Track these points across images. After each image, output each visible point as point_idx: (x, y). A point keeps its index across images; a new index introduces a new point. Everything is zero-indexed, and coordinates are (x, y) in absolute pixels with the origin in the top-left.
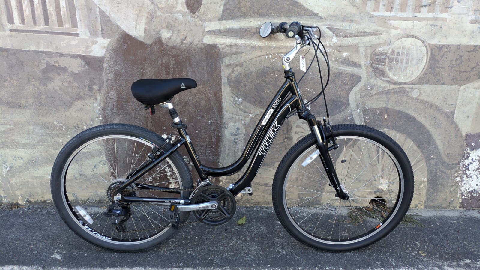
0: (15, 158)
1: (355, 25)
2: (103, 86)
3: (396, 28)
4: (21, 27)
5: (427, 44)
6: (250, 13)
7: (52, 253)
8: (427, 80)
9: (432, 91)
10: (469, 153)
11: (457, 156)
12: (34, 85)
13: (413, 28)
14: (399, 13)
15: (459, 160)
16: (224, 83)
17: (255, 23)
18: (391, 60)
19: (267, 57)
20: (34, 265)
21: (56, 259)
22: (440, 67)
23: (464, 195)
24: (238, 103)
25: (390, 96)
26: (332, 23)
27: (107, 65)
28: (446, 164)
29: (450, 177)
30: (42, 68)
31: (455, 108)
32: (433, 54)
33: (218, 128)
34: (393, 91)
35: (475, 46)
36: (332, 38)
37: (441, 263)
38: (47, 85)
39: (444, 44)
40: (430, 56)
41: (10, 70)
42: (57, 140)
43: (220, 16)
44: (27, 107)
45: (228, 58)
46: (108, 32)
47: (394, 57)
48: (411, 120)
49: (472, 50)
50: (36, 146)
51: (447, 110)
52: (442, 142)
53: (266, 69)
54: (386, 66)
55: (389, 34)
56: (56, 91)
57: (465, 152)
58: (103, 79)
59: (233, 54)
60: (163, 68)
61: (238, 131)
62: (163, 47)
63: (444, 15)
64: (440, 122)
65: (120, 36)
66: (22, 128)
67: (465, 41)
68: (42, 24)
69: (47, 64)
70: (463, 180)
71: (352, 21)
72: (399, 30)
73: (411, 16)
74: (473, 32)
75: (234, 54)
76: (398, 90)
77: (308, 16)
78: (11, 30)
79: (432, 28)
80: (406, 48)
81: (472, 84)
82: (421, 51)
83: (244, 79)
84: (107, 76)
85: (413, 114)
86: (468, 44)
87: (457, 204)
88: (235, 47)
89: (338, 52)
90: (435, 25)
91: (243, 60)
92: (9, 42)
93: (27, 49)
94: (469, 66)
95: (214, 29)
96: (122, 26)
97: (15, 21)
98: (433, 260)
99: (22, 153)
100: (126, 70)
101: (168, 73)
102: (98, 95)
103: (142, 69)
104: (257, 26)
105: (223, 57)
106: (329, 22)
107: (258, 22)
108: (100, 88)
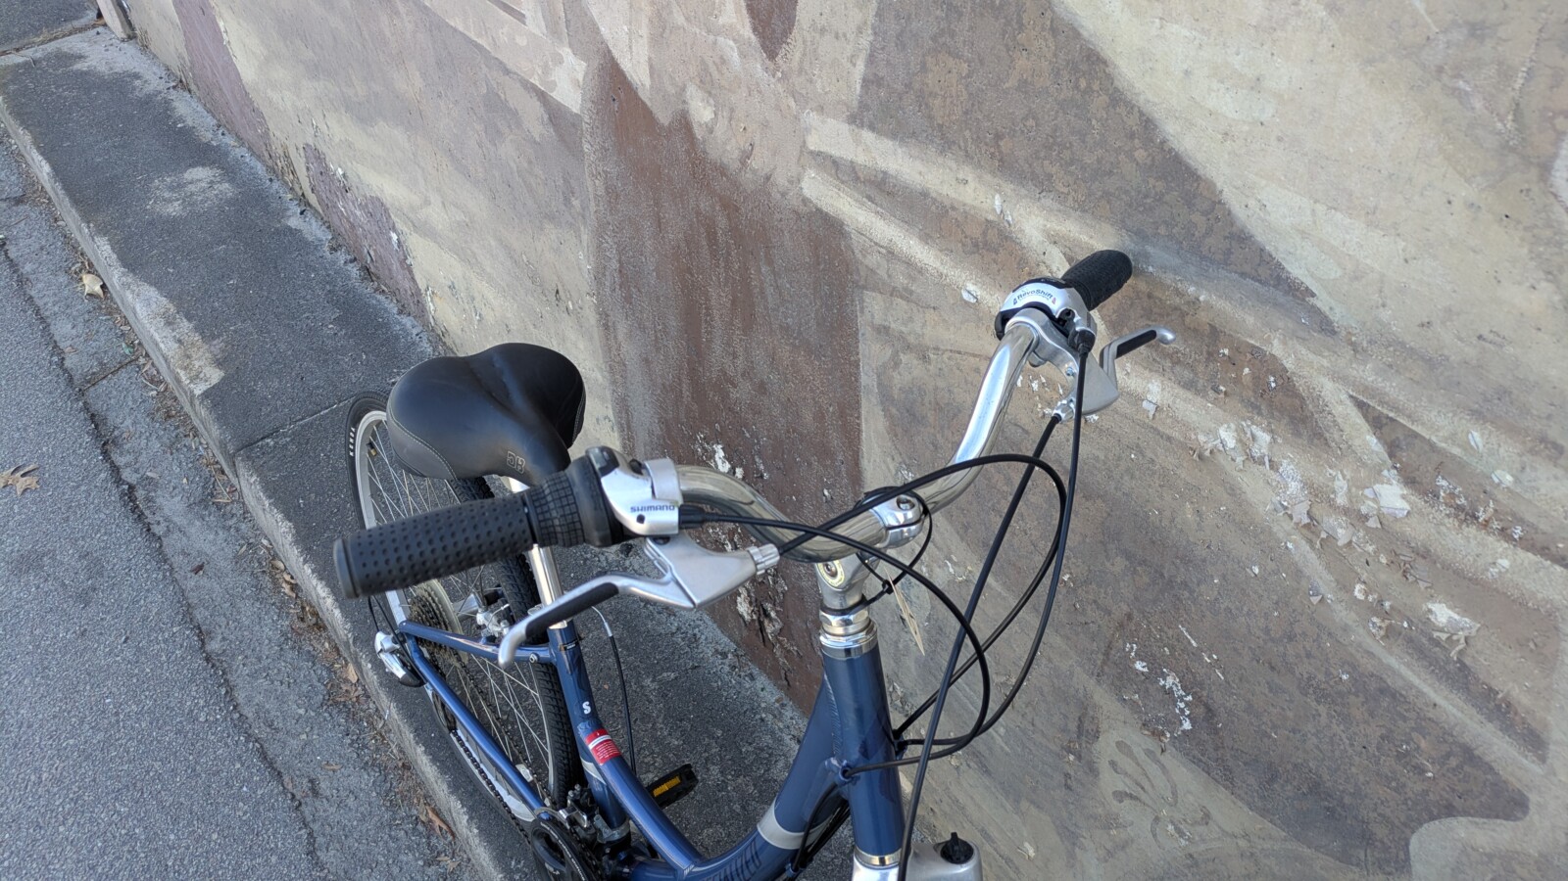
2: (588, 208)
6: (965, 140)
16: (868, 390)
17: (982, 197)
26: (1393, 388)
27: (589, 145)
30: (482, 93)
38: (496, 145)
41: (440, 68)
43: (855, 104)
44: (478, 184)
45: (879, 297)
46: (578, 37)
56: (512, 171)
58: (587, 187)
59: (894, 292)
65: (602, 62)
69: (487, 84)
75: (901, 298)
77: (1243, 275)
84: (593, 181)
88: (903, 268)
91: (930, 335)
95: (835, 152)
96: (603, 30)
100: (624, 185)
101: (714, 254)
102: (582, 228)
103: (656, 204)
104: (987, 212)
105: (864, 288)
106: (1373, 378)
107: (993, 197)
108: (583, 209)
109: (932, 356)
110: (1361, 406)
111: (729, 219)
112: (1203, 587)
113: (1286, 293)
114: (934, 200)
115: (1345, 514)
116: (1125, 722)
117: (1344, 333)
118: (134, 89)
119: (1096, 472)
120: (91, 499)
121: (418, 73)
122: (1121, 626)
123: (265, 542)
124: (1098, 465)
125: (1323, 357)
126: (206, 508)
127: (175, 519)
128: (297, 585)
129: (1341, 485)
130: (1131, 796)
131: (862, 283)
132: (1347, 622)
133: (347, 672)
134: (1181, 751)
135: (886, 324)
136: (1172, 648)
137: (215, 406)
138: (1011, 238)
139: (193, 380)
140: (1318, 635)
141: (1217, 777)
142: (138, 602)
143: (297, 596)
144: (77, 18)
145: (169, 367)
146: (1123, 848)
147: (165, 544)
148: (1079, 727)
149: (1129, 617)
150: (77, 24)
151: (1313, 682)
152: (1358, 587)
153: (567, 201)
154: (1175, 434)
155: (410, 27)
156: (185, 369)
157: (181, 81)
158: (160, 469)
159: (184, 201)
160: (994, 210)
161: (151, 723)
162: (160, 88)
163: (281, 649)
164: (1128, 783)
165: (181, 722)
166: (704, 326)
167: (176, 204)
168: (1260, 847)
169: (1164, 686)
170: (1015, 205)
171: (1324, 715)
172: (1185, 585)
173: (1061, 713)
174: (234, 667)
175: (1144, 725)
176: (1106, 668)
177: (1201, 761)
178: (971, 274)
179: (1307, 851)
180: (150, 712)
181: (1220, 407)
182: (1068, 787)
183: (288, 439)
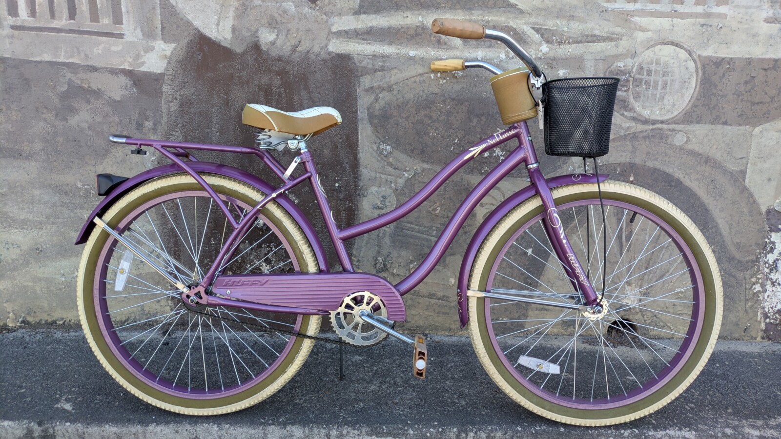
0: (7, 246)
1: (577, 24)
2: (160, 122)
3: (644, 30)
4: (30, 22)
5: (695, 57)
6: (406, 3)
7: (58, 401)
8: (698, 117)
9: (707, 135)
10: (774, 243)
11: (754, 248)
12: (45, 120)
13: (673, 29)
14: (649, 4)
15: (757, 254)
16: (362, 119)
17: (414, 19)
18: (638, 82)
19: (432, 75)
20: (25, 419)
21: (64, 411)
22: (719, 95)
23: (769, 317)
24: (385, 152)
25: (637, 143)
26: (539, 20)
27: (169, 87)
28: (736, 262)
29: (744, 285)
30: (60, 91)
31: (747, 164)
32: (707, 72)
33: (351, 196)
34: (642, 135)
35: (776, 61)
36: (540, 44)
37: (737, 423)
38: (67, 119)
39: (724, 56)
40: (701, 77)
41: (7, 93)
42: (79, 214)
43: (357, 7)
44: (32, 157)
45: (368, 76)
46: (172, 33)
47: (643, 77)
48: (673, 184)
49: (771, 66)
50: (43, 225)
51: (733, 167)
52: (727, 222)
53: (431, 96)
54: (630, 93)
55: (633, 39)
56: (82, 130)
57: (767, 240)
58: (161, 111)
59: (376, 71)
60: (262, 93)
61: (385, 201)
62: (262, 58)
63: (722, 9)
64: (723, 189)
65: (192, 38)
66: (21, 193)
67: (758, 52)
68: (64, 17)
69: (69, 84)
70: (766, 290)
71: (572, 17)
72: (650, 33)
73: (668, 11)
74: (771, 38)
75: (380, 71)
76: (651, 134)
77: (500, 8)
78: (13, 27)
79: (704, 30)
80: (662, 62)
81: (772, 123)
82: (687, 68)
83: (395, 113)
84: (168, 105)
85: (677, 174)
86: (764, 57)
87: (758, 332)
88: (380, 59)
89: (550, 69)
90: (707, 25)
91: (393, 80)
92: (8, 47)
93: (38, 59)
94: (766, 94)
95: (346, 28)
96: (196, 23)
97: (20, 12)
98: (722, 417)
99: (18, 236)
100: (199, 95)
103: (227, 94)
104: (416, 24)
105: (361, 76)
106: (535, 19)
107: (419, 18)
109: (394, 87)
111: (281, 79)
113: (511, 8)
114: (394, 28)
117: (526, 12)
119: (463, 93)
124: (464, 90)
125: (523, 20)
135: (372, 85)
160: (419, 22)
169: (495, 155)
170: (427, 17)
178: (411, 47)
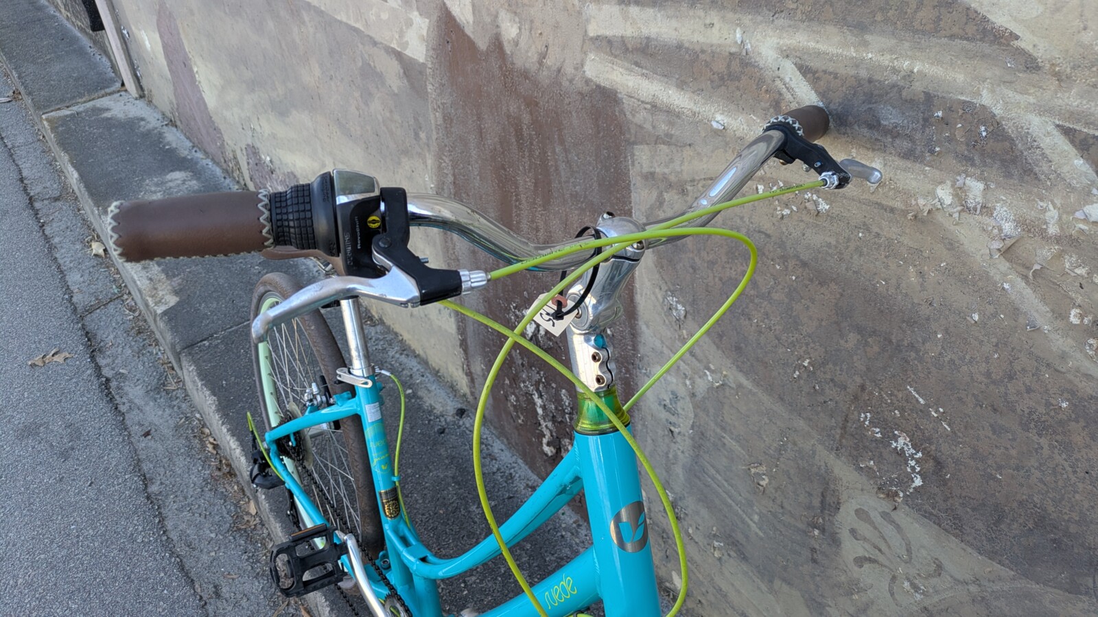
2: (431, 137)
17: (726, 34)
24: (675, 313)
27: (431, 87)
30: (359, 66)
33: (628, 362)
38: (368, 105)
41: (331, 56)
45: (645, 147)
53: (756, 236)
56: (379, 123)
58: (430, 121)
59: (658, 140)
61: (676, 403)
62: (506, 66)
69: (362, 58)
75: (664, 143)
84: (434, 114)
88: (664, 117)
91: (687, 170)
93: (339, 18)
95: (609, 32)
100: (456, 109)
101: (520, 148)
102: (427, 155)
103: (479, 118)
104: (730, 46)
105: (635, 143)
106: (1079, 101)
107: (735, 32)
108: (428, 140)
109: (689, 188)
110: (1067, 132)
111: (531, 114)
112: (928, 345)
113: (992, 43)
114: (687, 49)
115: (1058, 243)
116: (862, 490)
117: (1048, 66)
118: (140, 127)
119: (829, 258)
120: (78, 388)
121: (317, 66)
122: (856, 398)
123: (198, 416)
124: (830, 251)
125: (1029, 94)
126: (158, 393)
127: (136, 401)
128: (217, 445)
129: (1052, 214)
130: (870, 560)
131: (632, 139)
132: (1064, 349)
133: (249, 507)
134: (913, 508)
135: (653, 169)
136: (902, 410)
137: (170, 320)
138: (751, 63)
139: (156, 304)
140: (1037, 369)
141: (947, 527)
142: (103, 457)
143: (217, 453)
144: (108, 87)
145: (142, 297)
146: (865, 610)
147: (126, 418)
148: (822, 502)
149: (863, 388)
150: (108, 90)
151: (1034, 416)
152: (1073, 312)
153: (417, 135)
154: (898, 204)
155: (311, 30)
156: (152, 297)
157: (171, 121)
158: (129, 367)
159: (165, 192)
160: (736, 42)
161: (102, 543)
162: (157, 125)
163: (203, 491)
164: (867, 547)
165: (124, 542)
166: (514, 210)
167: (159, 194)
168: (989, 590)
169: (896, 447)
170: (753, 32)
171: (1046, 447)
172: (911, 346)
173: (806, 492)
174: (167, 504)
175: (879, 489)
176: (844, 441)
177: (931, 514)
178: (719, 106)
179: (1034, 587)
180: (102, 535)
181: (937, 168)
182: (814, 561)
183: (219, 341)
